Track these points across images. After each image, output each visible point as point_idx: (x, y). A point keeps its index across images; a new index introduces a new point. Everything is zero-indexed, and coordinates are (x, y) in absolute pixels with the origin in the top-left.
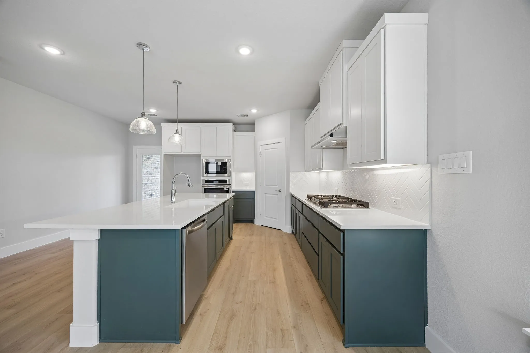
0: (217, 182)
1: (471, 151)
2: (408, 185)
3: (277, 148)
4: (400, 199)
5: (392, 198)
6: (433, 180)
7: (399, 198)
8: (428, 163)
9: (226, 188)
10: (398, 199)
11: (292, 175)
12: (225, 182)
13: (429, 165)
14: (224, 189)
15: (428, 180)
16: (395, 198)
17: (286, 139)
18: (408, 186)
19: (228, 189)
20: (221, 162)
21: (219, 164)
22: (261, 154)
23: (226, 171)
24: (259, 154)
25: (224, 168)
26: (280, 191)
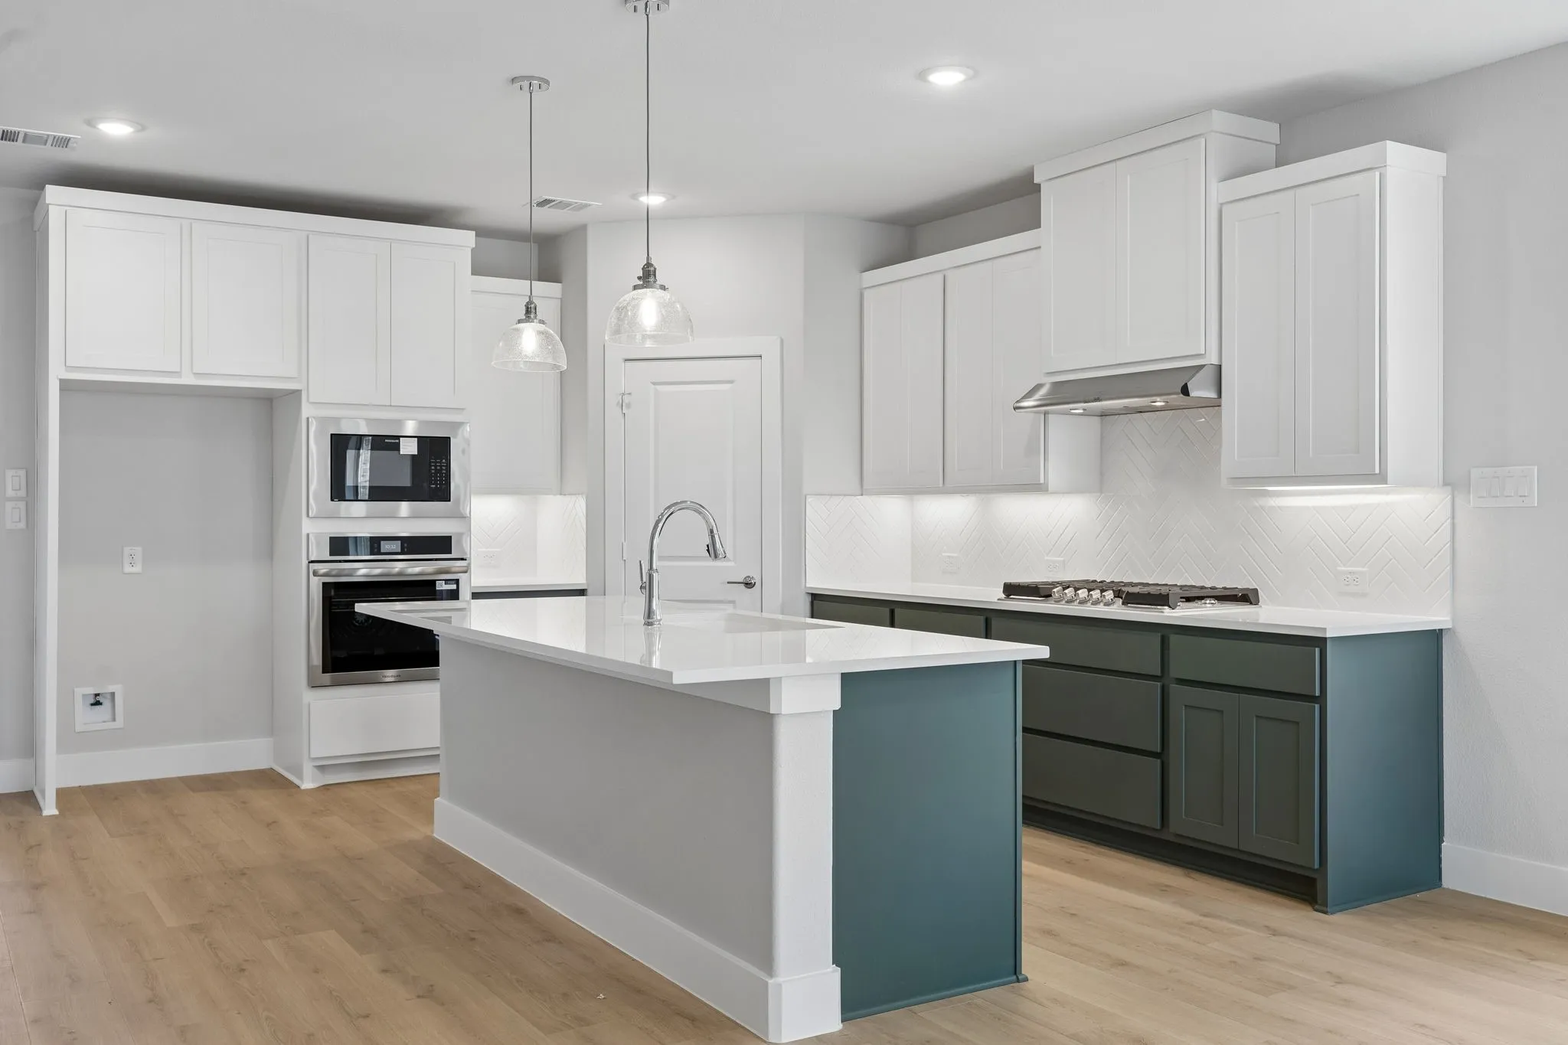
0: (396, 546)
1: (1536, 468)
2: (1391, 534)
3: (731, 382)
4: (1364, 569)
5: (1339, 568)
6: (1456, 521)
7: (1363, 567)
8: (1445, 484)
9: (447, 581)
10: (1360, 569)
11: (816, 510)
12: (441, 545)
13: (1449, 488)
14: (433, 583)
15: (1446, 521)
16: (1350, 569)
17: (782, 341)
18: (1391, 537)
19: (454, 587)
20: (416, 439)
21: (409, 448)
22: (629, 406)
23: (444, 486)
24: (618, 402)
25: (436, 473)
26: (749, 585)
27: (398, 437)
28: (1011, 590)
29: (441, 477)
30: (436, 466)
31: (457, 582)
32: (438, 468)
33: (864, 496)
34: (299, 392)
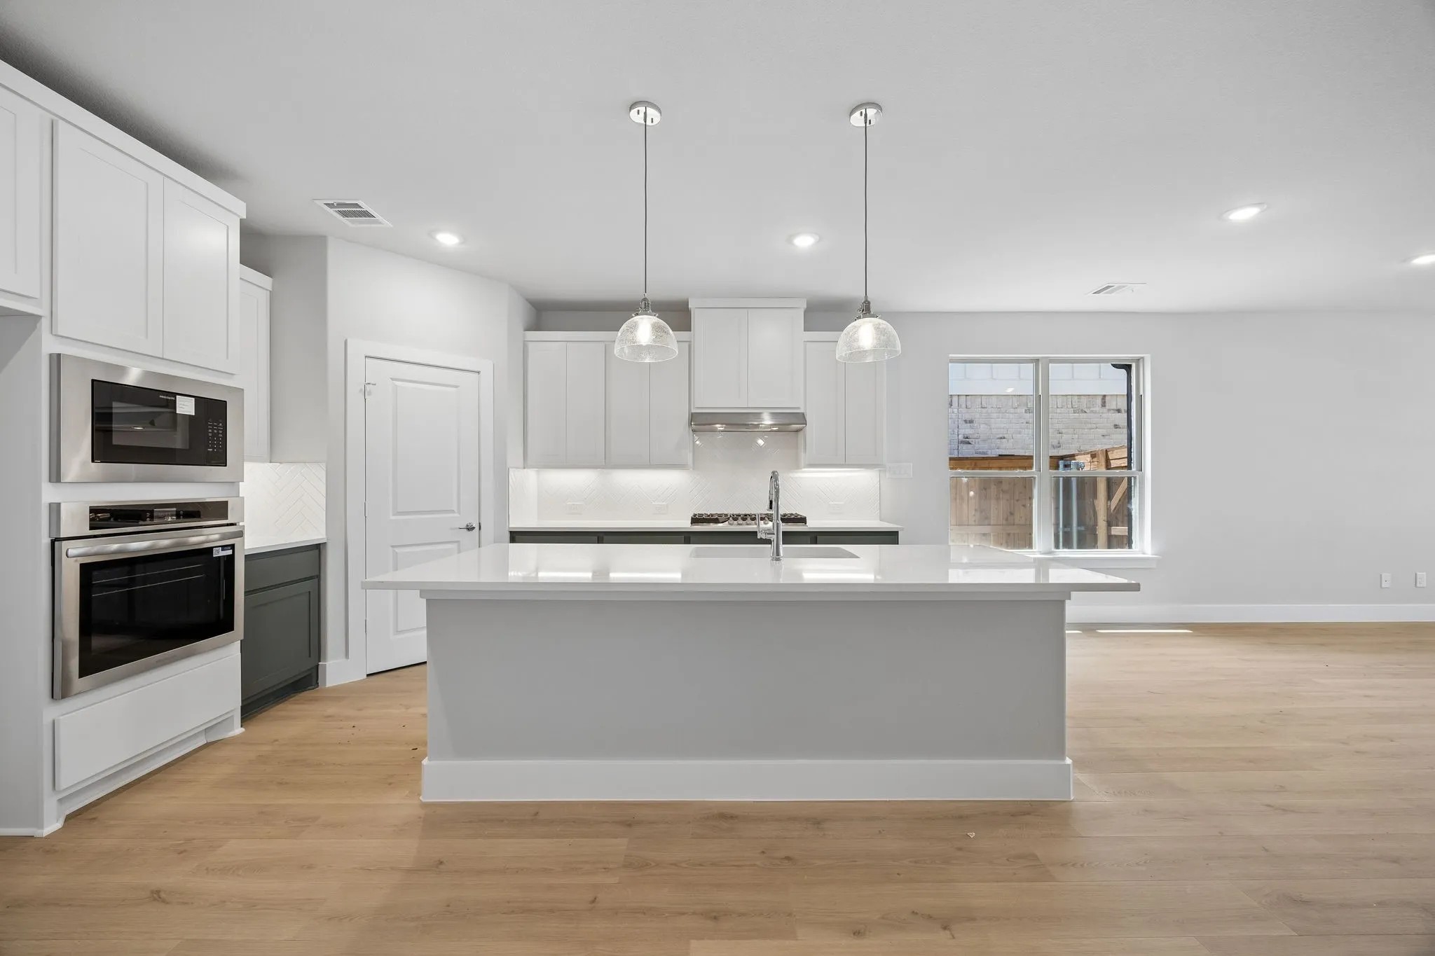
3: (456, 387)
6: (881, 483)
9: (223, 548)
11: (516, 479)
12: (219, 510)
14: (211, 550)
15: (877, 483)
17: (493, 364)
19: (230, 552)
20: (193, 399)
21: (186, 407)
22: (370, 393)
23: (220, 450)
24: (361, 390)
25: (213, 436)
26: (470, 528)
27: (175, 394)
28: (696, 520)
29: (218, 440)
30: (213, 429)
31: (232, 547)
32: (215, 431)
33: (525, 470)
34: (36, 318)
